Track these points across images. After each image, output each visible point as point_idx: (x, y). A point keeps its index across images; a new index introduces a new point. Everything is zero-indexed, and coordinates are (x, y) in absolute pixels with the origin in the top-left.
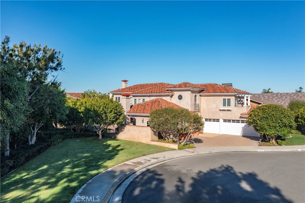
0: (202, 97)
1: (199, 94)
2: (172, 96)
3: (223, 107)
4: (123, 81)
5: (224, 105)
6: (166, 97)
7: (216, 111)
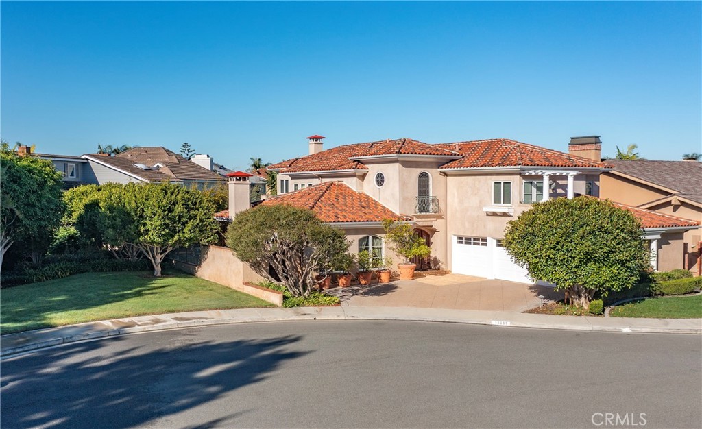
0: (448, 178)
1: (439, 170)
2: (363, 177)
3: (493, 204)
4: (310, 138)
5: (497, 200)
6: (350, 179)
7: (478, 216)
